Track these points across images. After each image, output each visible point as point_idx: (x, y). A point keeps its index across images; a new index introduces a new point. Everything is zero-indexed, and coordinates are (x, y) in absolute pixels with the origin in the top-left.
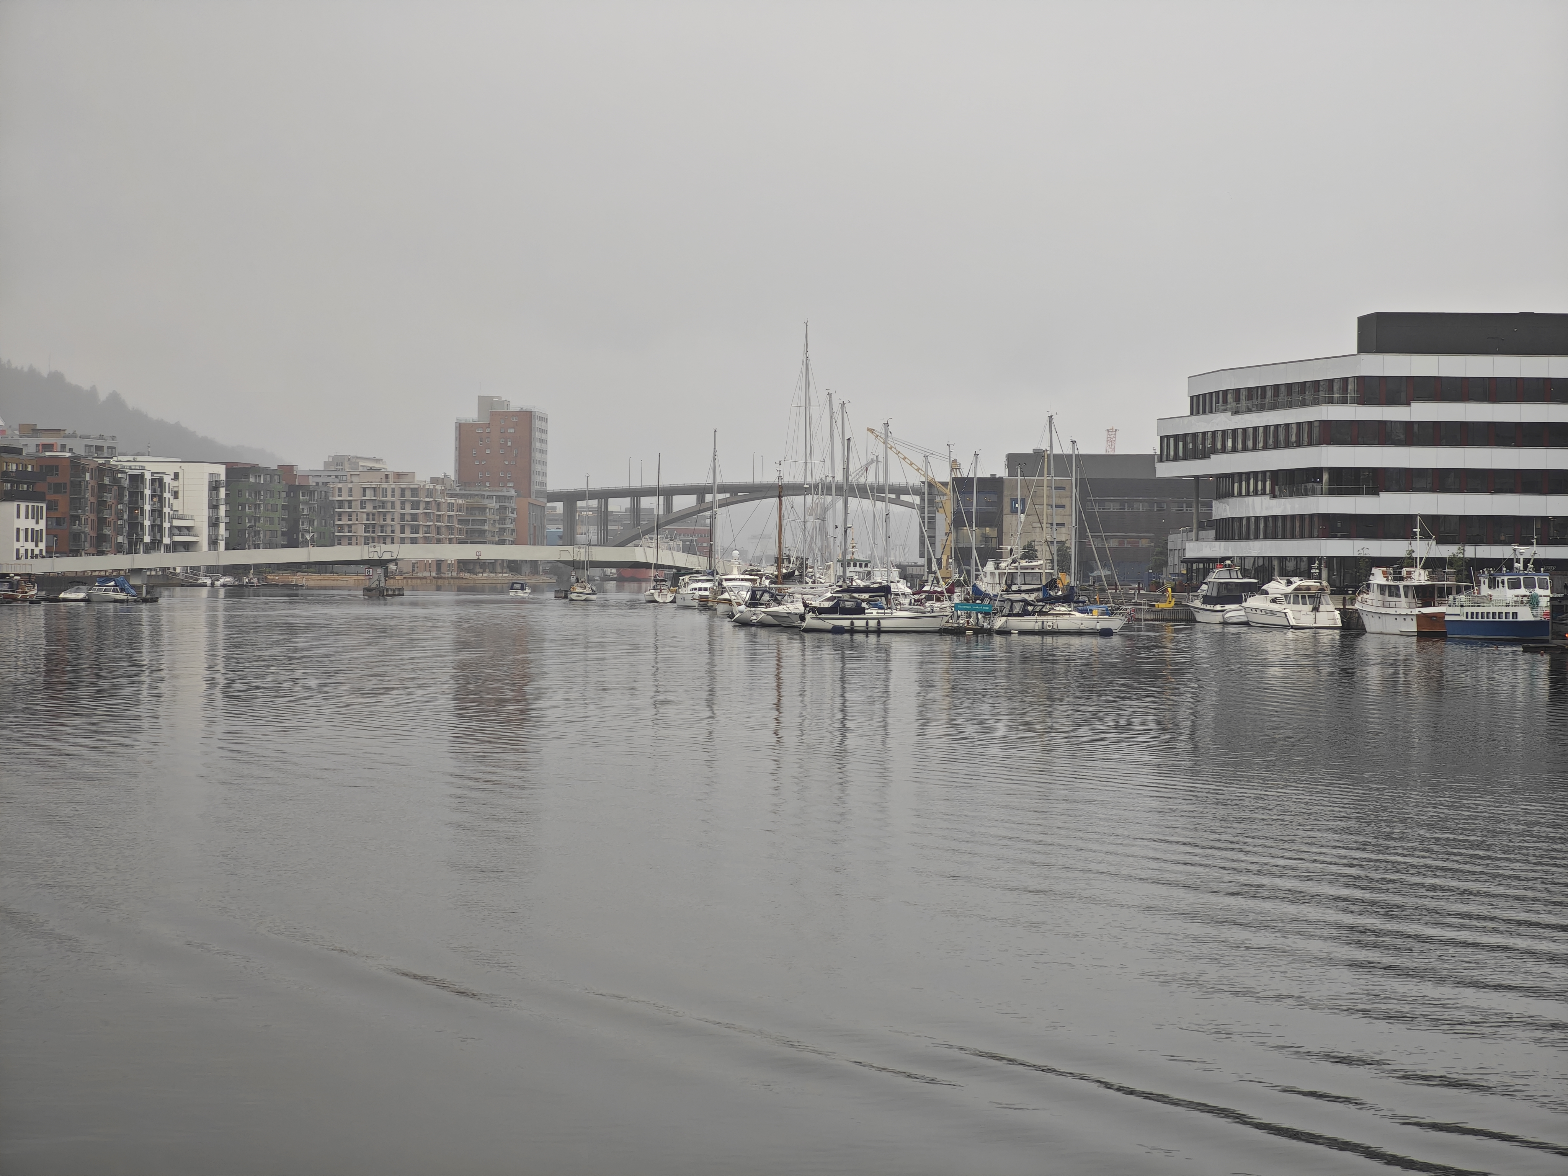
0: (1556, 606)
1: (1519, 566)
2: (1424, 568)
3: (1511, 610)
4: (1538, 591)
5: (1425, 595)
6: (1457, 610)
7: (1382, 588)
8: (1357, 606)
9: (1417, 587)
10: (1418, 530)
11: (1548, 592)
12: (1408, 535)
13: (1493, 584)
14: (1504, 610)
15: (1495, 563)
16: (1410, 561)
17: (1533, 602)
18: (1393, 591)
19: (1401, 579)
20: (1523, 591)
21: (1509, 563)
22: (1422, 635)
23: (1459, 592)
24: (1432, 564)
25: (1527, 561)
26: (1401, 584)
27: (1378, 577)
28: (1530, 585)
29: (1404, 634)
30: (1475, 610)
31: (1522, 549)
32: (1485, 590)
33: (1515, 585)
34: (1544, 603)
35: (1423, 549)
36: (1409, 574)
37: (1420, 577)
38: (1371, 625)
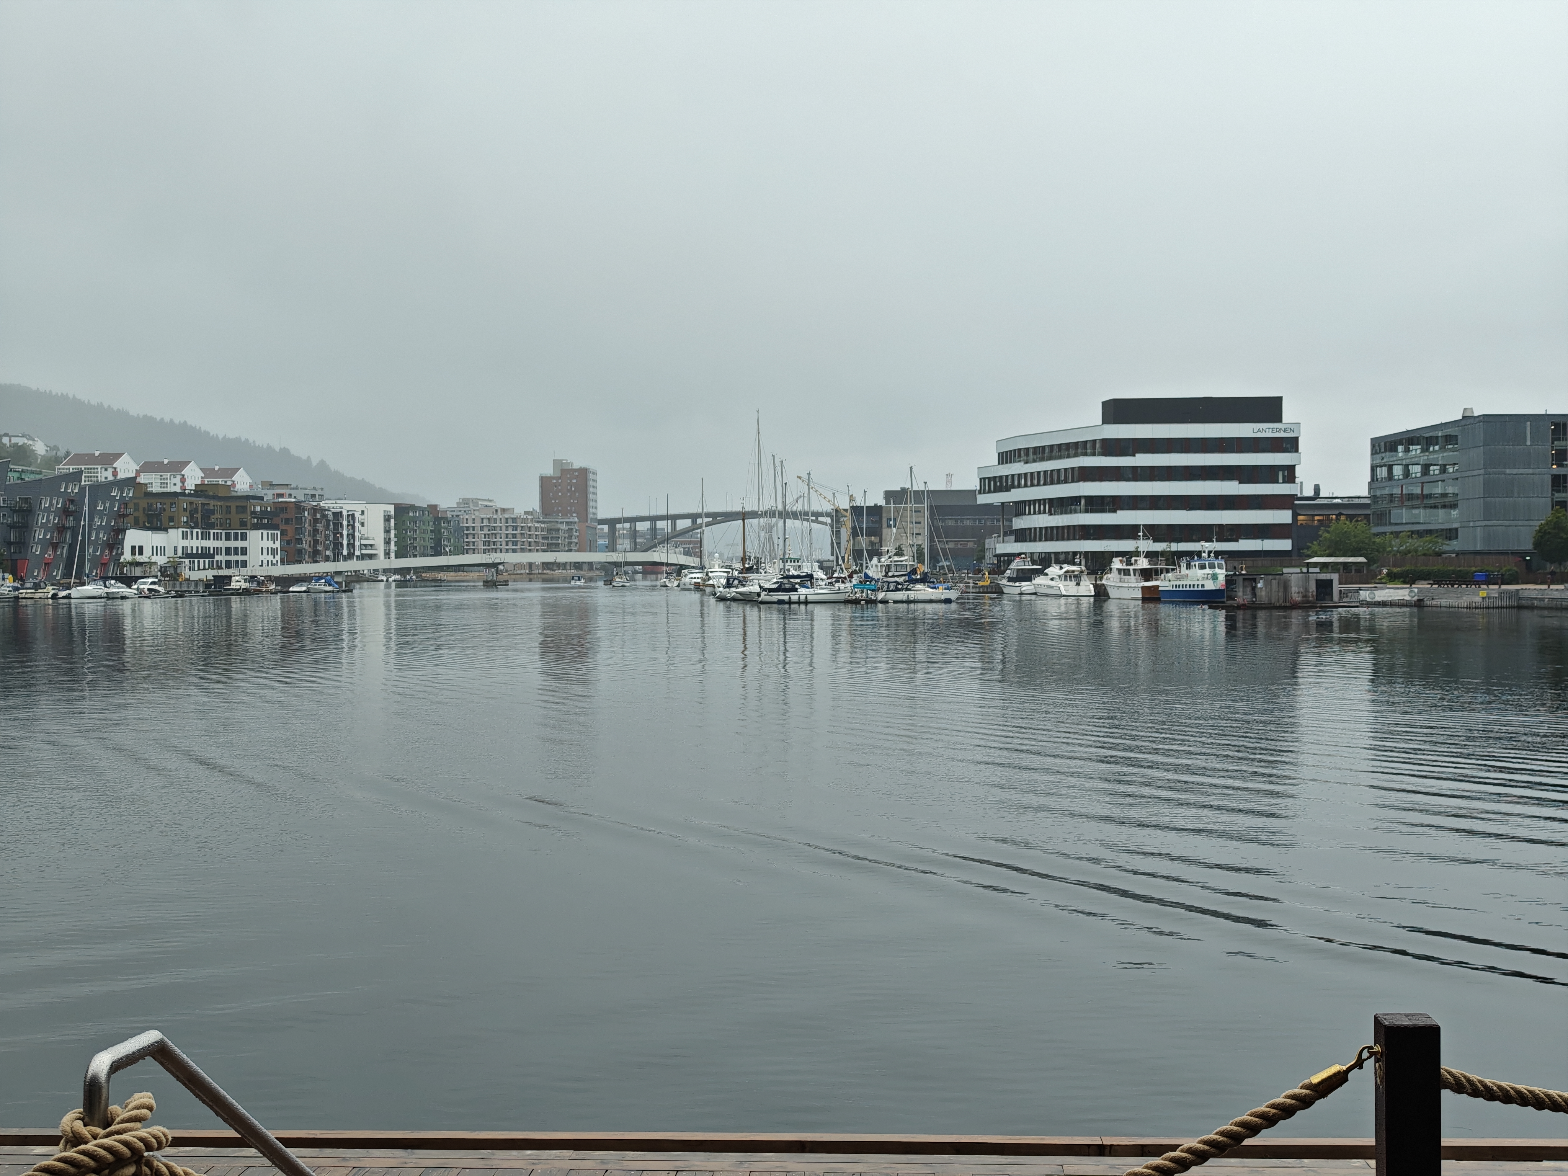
0: (1229, 580)
1: (1205, 555)
2: (1145, 557)
3: (1200, 583)
4: (1217, 570)
5: (1146, 574)
6: (1167, 583)
7: (1119, 570)
8: (1104, 582)
9: (1141, 570)
10: (1141, 534)
11: (1224, 571)
12: (1135, 537)
13: (1189, 567)
14: (1196, 583)
15: (1190, 554)
16: (1137, 554)
17: (1214, 577)
18: (1126, 572)
19: (1131, 564)
20: (1208, 571)
21: (1199, 554)
22: (1144, 600)
23: (1167, 571)
24: (1150, 555)
25: (1210, 552)
26: (1131, 568)
27: (1117, 564)
28: (1212, 566)
29: (1133, 599)
30: (1178, 583)
31: (1207, 544)
32: (1184, 571)
33: (1202, 567)
34: (1221, 579)
35: (1145, 545)
36: (1136, 561)
37: (1143, 563)
38: (1112, 593)
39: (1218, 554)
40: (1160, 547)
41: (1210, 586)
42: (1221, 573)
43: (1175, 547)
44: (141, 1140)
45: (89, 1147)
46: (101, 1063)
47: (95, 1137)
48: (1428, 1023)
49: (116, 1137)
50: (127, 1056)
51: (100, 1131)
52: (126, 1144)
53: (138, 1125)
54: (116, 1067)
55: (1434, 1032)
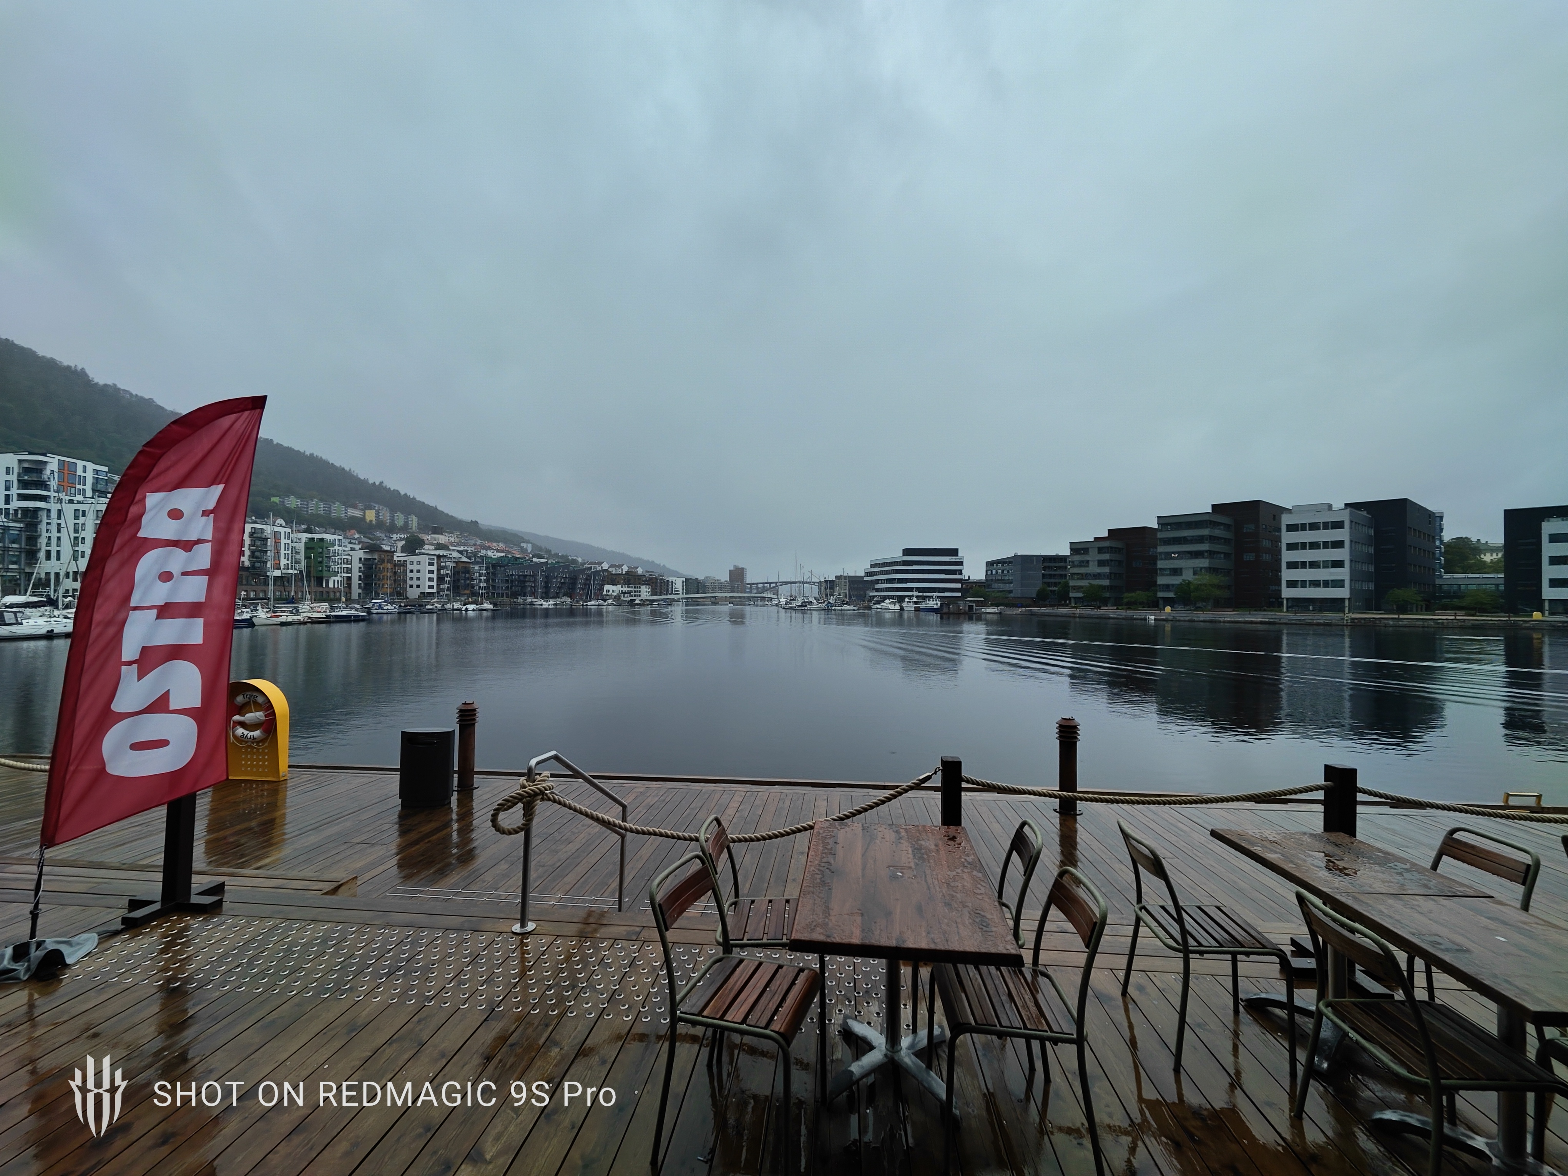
0: (941, 605)
2: (916, 597)
5: (916, 603)
6: (922, 606)
7: (907, 601)
8: (903, 605)
9: (914, 601)
10: (914, 590)
12: (912, 591)
13: (929, 601)
14: (931, 606)
15: (929, 597)
16: (913, 596)
17: (937, 604)
18: (910, 602)
19: (911, 600)
21: (932, 597)
22: (915, 610)
23: (922, 602)
25: (935, 596)
27: (907, 599)
28: (936, 601)
29: (912, 610)
30: (925, 605)
31: (935, 594)
33: (933, 601)
35: (916, 594)
36: (913, 599)
37: (915, 599)
38: (905, 608)
39: (938, 597)
40: (920, 594)
41: (935, 607)
42: (939, 603)
43: (925, 594)
44: (544, 787)
45: (526, 789)
46: (533, 762)
47: (529, 786)
48: (958, 760)
49: (535, 786)
50: (542, 760)
51: (531, 784)
52: (538, 788)
53: (544, 782)
54: (538, 763)
55: (960, 763)
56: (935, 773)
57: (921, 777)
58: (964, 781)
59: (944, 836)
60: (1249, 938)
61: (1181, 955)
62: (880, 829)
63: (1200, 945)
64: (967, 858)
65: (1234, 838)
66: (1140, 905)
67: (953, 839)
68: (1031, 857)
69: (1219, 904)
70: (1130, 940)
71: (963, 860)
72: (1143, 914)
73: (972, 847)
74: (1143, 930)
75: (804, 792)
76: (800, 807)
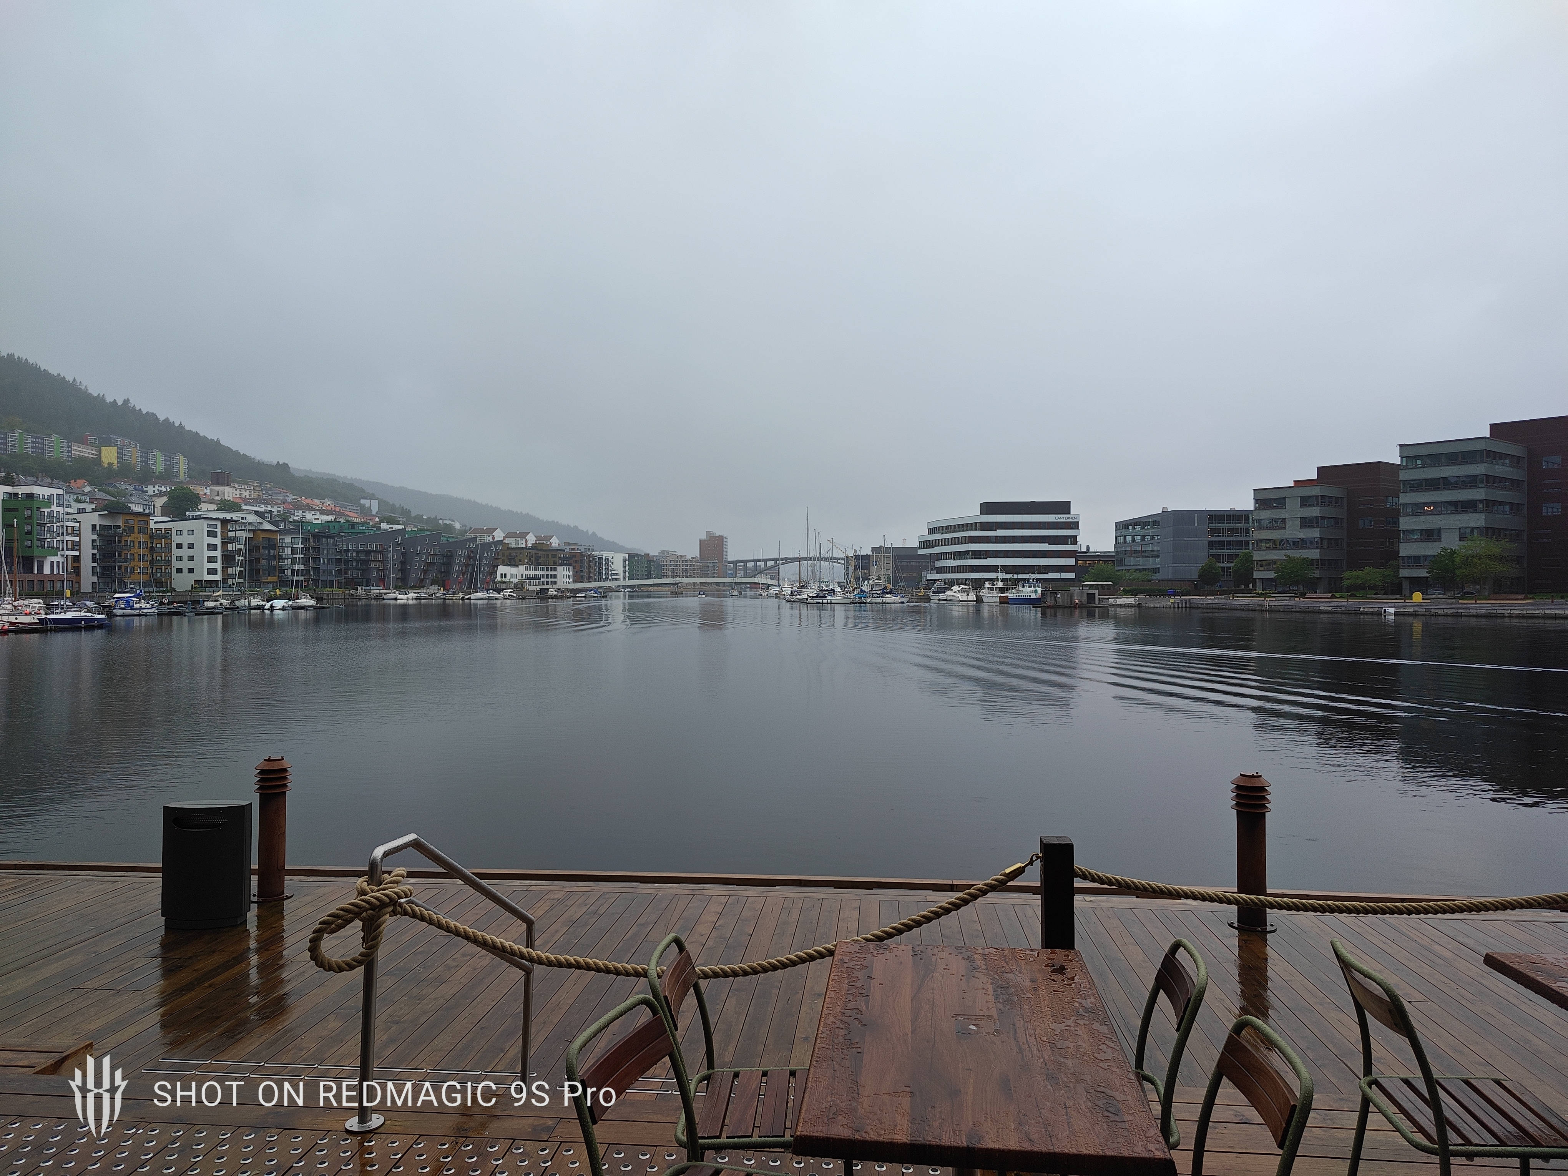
0: (1043, 593)
1: (1031, 580)
2: (1001, 581)
3: (1029, 594)
4: (1037, 588)
5: (1002, 590)
6: (1012, 595)
7: (988, 588)
8: (980, 594)
9: (999, 588)
10: (999, 570)
11: (1041, 589)
12: (996, 572)
13: (1023, 587)
14: (1027, 595)
15: (1023, 580)
16: (997, 580)
17: (1036, 591)
18: (992, 589)
19: (994, 585)
20: (1033, 588)
21: (1028, 580)
22: (1000, 603)
23: (1012, 589)
24: (1003, 580)
25: (1033, 579)
26: (994, 587)
27: (987, 585)
28: (1035, 586)
29: (995, 602)
30: (1018, 594)
31: (1032, 575)
32: (1021, 588)
33: (1030, 587)
34: (1039, 592)
35: (1001, 575)
36: (997, 583)
37: (1000, 584)
38: (985, 600)
39: (1037, 580)
40: (1009, 576)
41: (1033, 596)
42: (1039, 590)
43: (1016, 576)
44: (395, 893)
45: (367, 897)
46: (379, 852)
47: (372, 891)
48: (1068, 842)
49: (382, 892)
50: (394, 848)
51: (376, 888)
52: (387, 895)
53: (396, 885)
54: (386, 854)
55: (1070, 847)
56: (1031, 863)
57: (1008, 871)
58: (1078, 876)
59: (1047, 965)
60: (1547, 1130)
61: (1436, 1159)
62: (941, 955)
63: (1468, 1142)
64: (1083, 1002)
65: (1523, 968)
66: (1369, 1078)
67: (1061, 970)
68: (1189, 999)
69: (1499, 1076)
70: (1352, 1134)
71: (1076, 1005)
72: (1374, 1093)
73: (1092, 983)
74: (1374, 1119)
75: (823, 896)
76: (815, 922)
